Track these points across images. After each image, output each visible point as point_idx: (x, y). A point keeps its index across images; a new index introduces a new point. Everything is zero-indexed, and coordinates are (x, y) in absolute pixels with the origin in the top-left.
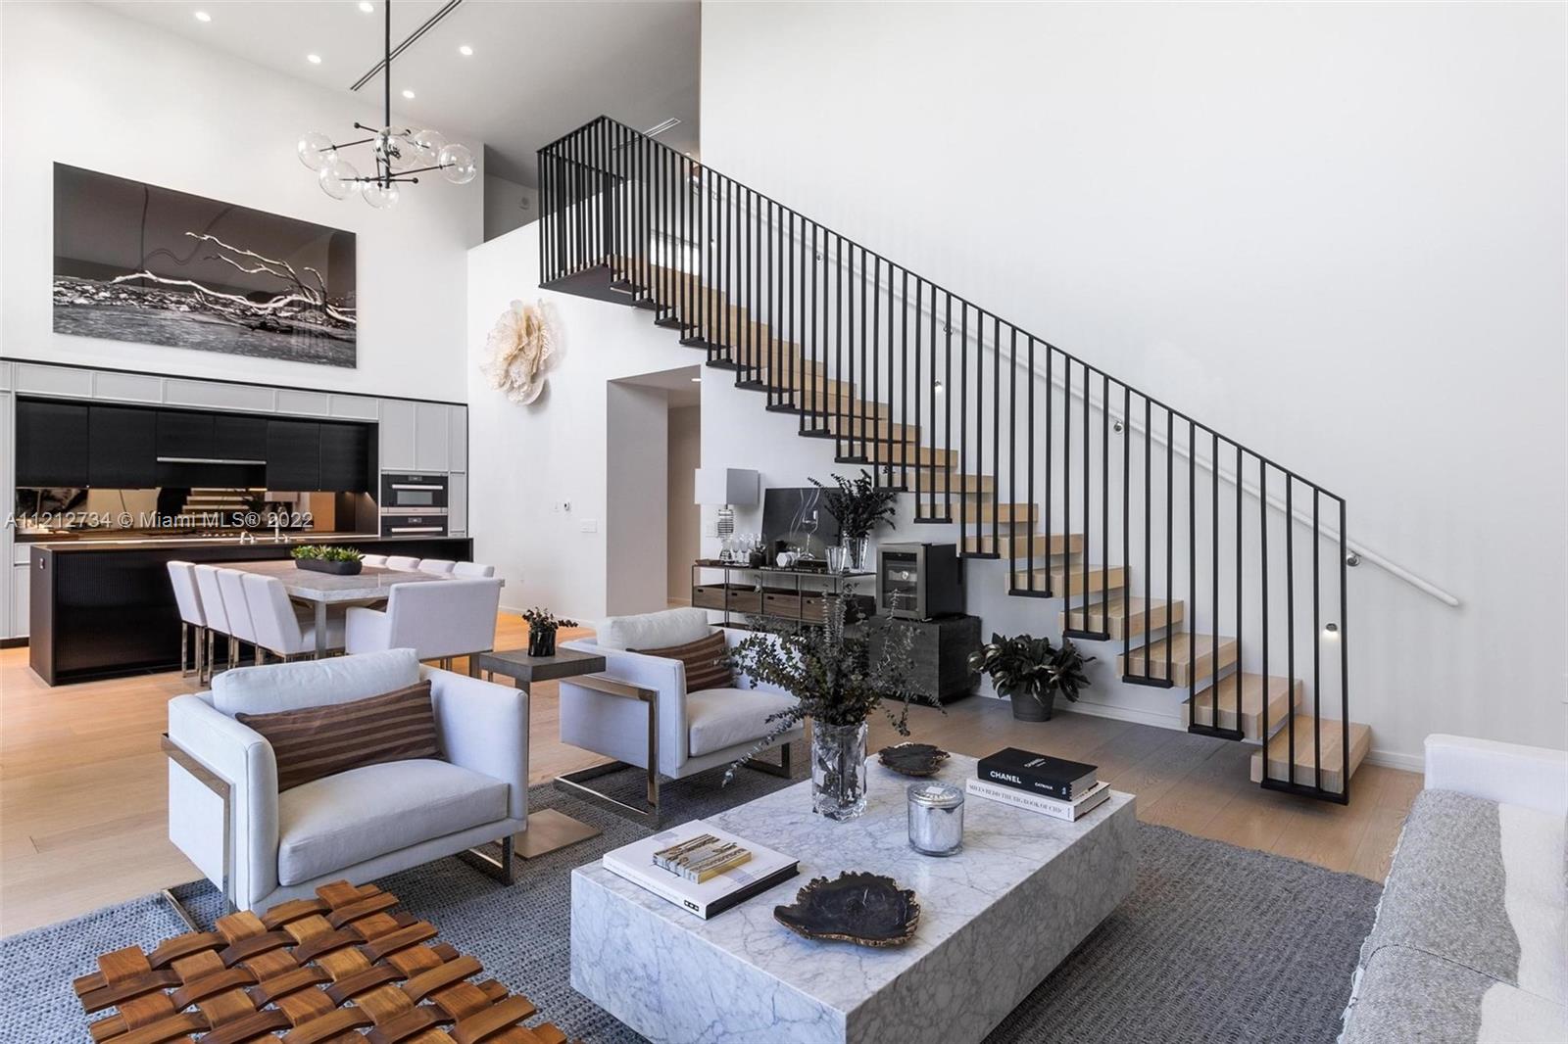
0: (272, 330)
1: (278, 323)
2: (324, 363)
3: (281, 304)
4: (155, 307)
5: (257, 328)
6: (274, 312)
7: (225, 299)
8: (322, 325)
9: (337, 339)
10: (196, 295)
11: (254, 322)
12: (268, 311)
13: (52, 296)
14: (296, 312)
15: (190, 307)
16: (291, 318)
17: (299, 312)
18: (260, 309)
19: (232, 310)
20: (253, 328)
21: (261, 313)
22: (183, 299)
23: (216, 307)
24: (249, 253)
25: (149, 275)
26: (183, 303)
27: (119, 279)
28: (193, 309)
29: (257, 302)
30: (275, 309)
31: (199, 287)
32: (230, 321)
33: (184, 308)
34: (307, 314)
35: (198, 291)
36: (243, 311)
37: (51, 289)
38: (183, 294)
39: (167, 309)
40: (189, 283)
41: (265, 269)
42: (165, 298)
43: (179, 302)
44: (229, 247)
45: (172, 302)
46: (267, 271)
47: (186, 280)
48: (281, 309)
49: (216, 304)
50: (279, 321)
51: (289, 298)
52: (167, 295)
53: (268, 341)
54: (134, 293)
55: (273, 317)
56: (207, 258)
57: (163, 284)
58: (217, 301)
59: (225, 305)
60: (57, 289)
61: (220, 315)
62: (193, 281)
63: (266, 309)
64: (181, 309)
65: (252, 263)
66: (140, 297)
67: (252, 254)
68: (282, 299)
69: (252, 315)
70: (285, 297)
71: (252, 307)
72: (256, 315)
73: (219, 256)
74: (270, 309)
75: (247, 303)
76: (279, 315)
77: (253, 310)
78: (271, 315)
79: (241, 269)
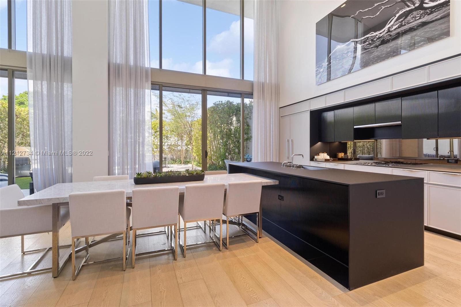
0: (388, 41)
1: (391, 35)
2: (421, 46)
3: (392, 23)
5: (380, 45)
6: (389, 31)
7: (364, 39)
8: (420, 18)
9: (433, 21)
10: (352, 45)
11: (377, 43)
12: (386, 32)
14: (402, 21)
16: (399, 27)
17: (405, 19)
18: (381, 33)
19: (367, 43)
20: (377, 47)
21: (381, 35)
22: (349, 50)
24: (376, 5)
25: (339, 47)
26: (349, 52)
27: (330, 55)
28: (353, 52)
29: (379, 30)
30: (389, 28)
32: (367, 49)
33: (350, 54)
34: (409, 18)
35: (354, 42)
36: (372, 40)
38: (349, 47)
41: (383, 7)
44: (366, 10)
45: (345, 54)
46: (385, 8)
47: (350, 40)
48: (392, 26)
49: (361, 44)
50: (391, 34)
51: (397, 15)
52: (344, 52)
53: (385, 49)
54: (335, 57)
55: (389, 33)
57: (343, 47)
58: (361, 42)
60: (316, 69)
61: (363, 49)
62: (352, 39)
63: (384, 31)
64: (348, 55)
65: (377, 9)
67: (377, 4)
68: (393, 19)
69: (376, 40)
70: (395, 16)
71: (377, 35)
72: (379, 38)
73: (363, 18)
74: (386, 30)
75: (375, 34)
76: (391, 30)
77: (377, 37)
78: (387, 33)
79: (372, 17)
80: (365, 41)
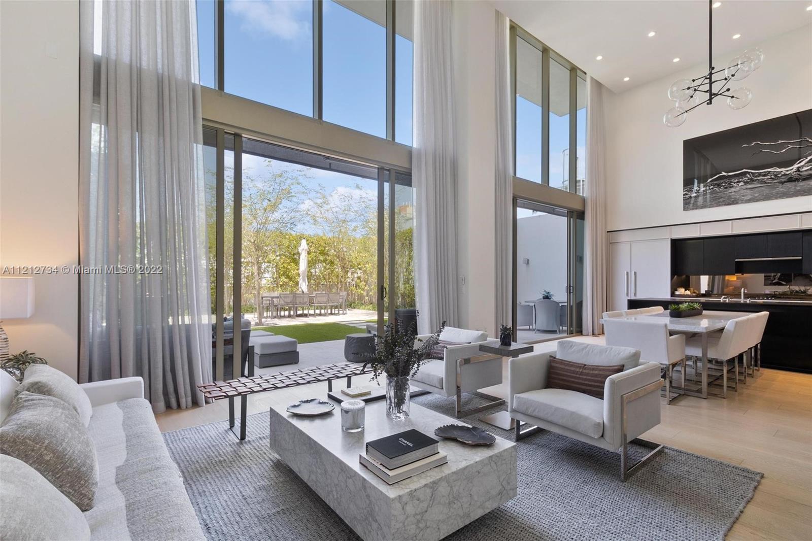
0: (797, 180)
1: (800, 175)
3: (802, 163)
4: (726, 188)
5: (785, 182)
6: (798, 169)
7: (764, 172)
10: (748, 175)
11: (783, 180)
12: (794, 170)
13: (683, 196)
15: (744, 183)
18: (787, 171)
19: (768, 177)
20: (783, 183)
21: (788, 173)
22: (741, 180)
23: (759, 178)
24: (780, 142)
25: (724, 174)
26: (741, 182)
27: (709, 180)
28: (746, 183)
29: (785, 167)
30: (798, 168)
31: (749, 171)
32: (769, 183)
33: (742, 183)
35: (748, 173)
36: (776, 175)
37: (682, 193)
38: (740, 177)
39: (732, 187)
40: (744, 170)
41: (791, 146)
42: (731, 182)
43: (739, 182)
44: (767, 144)
45: (735, 183)
46: (793, 147)
47: (742, 169)
48: (803, 166)
49: (759, 177)
50: (801, 174)
51: (809, 158)
52: (732, 180)
54: (716, 184)
55: (798, 173)
56: (754, 154)
57: (730, 175)
58: (760, 175)
59: (764, 175)
60: (684, 193)
61: (762, 182)
62: (746, 169)
63: (793, 169)
64: (740, 185)
65: (782, 146)
66: (719, 185)
67: (782, 141)
68: (804, 160)
69: (782, 176)
70: (807, 158)
71: (782, 171)
72: (785, 175)
73: (762, 151)
74: (795, 169)
75: (779, 170)
76: (801, 170)
77: (782, 173)
78: (796, 172)
79: (775, 152)
80: (765, 175)
